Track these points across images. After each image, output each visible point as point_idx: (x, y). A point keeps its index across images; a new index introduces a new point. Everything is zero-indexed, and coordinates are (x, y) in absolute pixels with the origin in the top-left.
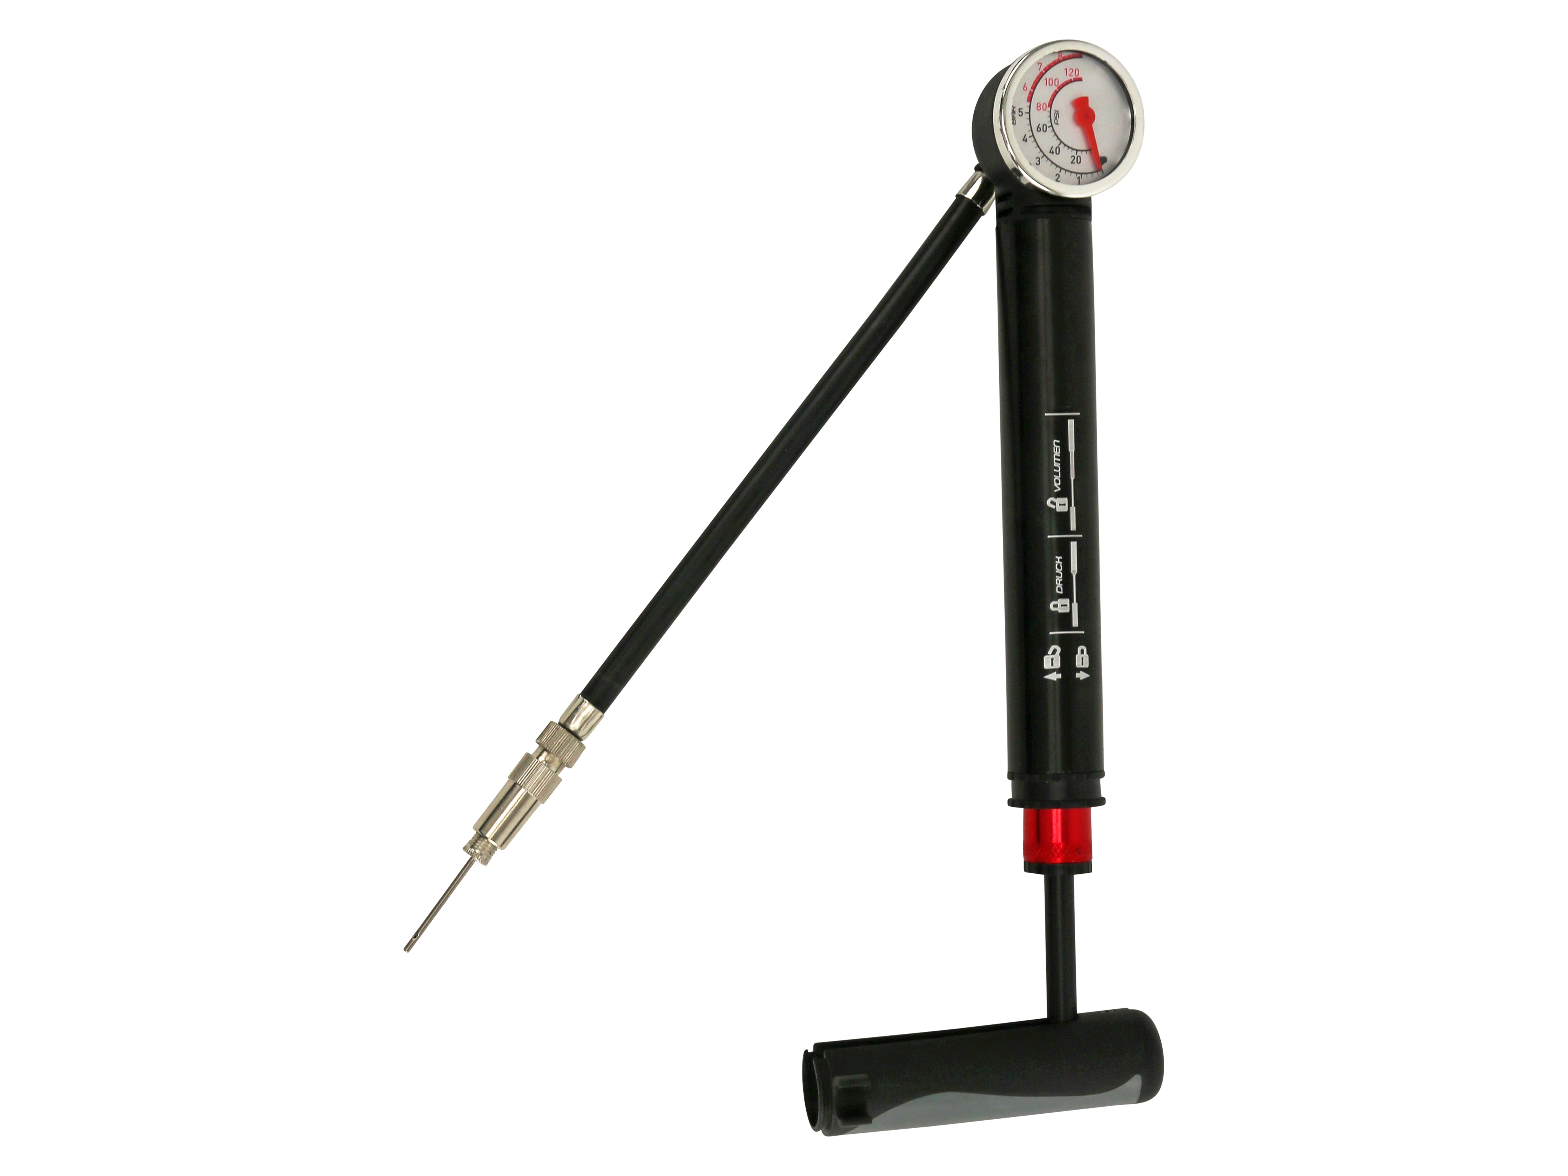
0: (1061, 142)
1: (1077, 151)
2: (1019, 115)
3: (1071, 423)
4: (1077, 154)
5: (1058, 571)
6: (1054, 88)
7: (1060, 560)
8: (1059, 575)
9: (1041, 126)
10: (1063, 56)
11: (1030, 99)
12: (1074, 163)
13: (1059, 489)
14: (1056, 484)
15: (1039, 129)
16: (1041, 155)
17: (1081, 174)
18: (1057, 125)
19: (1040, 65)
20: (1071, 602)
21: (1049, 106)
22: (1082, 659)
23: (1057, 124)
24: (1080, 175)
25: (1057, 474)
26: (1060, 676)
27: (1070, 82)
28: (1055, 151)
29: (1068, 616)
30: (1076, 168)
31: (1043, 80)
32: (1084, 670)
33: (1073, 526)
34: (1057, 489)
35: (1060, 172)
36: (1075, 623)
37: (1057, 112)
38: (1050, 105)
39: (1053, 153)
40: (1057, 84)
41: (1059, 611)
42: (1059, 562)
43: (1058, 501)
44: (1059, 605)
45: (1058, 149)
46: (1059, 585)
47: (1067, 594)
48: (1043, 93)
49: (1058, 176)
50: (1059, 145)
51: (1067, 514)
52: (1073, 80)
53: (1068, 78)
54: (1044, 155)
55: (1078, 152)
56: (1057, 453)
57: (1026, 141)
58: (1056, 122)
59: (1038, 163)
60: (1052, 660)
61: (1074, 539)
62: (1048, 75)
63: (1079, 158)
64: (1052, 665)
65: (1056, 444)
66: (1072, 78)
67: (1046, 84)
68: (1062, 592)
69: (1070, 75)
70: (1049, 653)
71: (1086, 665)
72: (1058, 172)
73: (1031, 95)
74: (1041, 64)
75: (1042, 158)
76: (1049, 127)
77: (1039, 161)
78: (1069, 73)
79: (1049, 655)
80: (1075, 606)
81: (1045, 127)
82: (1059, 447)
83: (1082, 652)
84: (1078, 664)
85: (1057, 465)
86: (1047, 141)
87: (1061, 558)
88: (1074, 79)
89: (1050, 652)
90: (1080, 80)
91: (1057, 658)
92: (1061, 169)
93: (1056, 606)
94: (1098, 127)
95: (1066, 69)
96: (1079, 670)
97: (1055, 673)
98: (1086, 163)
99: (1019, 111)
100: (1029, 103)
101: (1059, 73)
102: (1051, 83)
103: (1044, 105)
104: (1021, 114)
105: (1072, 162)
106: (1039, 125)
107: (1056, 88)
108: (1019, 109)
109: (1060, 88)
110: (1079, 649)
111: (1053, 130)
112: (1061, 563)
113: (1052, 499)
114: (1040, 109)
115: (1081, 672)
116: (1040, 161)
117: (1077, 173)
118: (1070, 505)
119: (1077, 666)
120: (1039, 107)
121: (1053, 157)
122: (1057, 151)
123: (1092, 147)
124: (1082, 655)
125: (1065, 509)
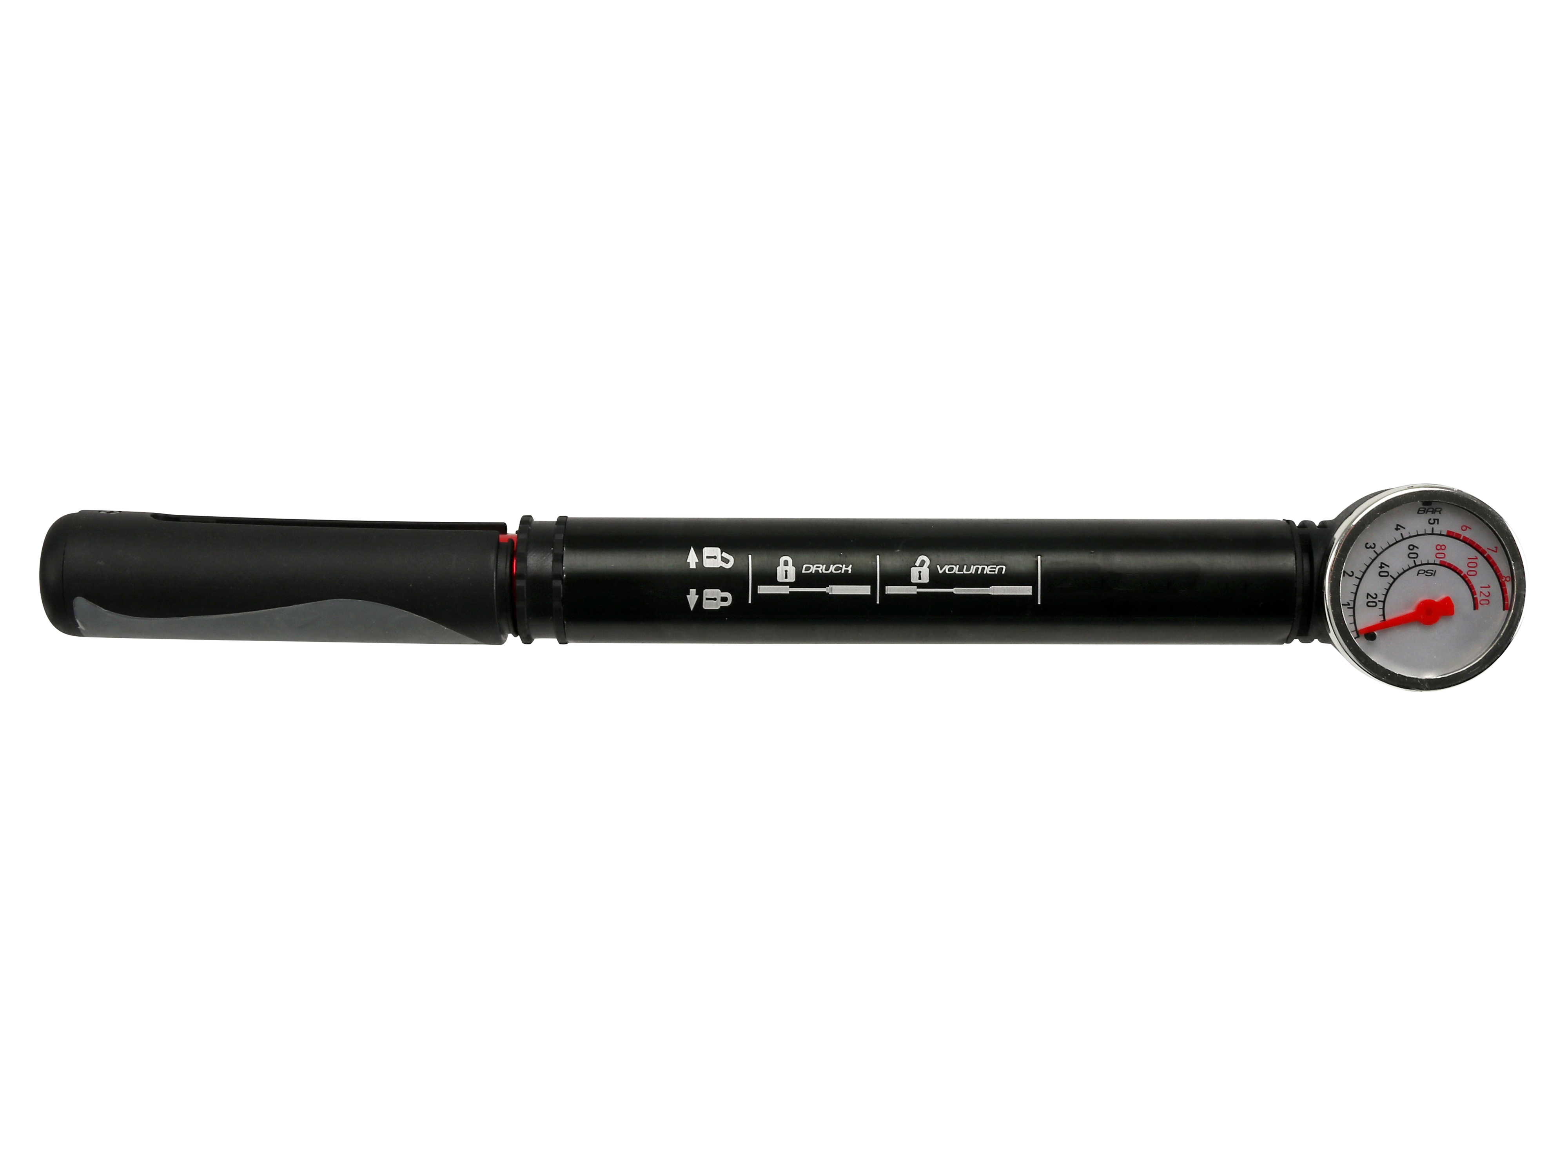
0: (1395, 580)
1: (1384, 602)
2: (1430, 519)
3: (1027, 591)
4: (1379, 601)
5: (832, 568)
6: (1465, 570)
7: (846, 572)
8: (827, 569)
9: (1415, 551)
10: (1506, 582)
11: (1450, 535)
12: (1367, 598)
13: (941, 572)
14: (947, 568)
15: (1411, 547)
16: (1378, 550)
17: (1354, 608)
18: (1417, 573)
19: (1495, 549)
20: (791, 585)
21: (1441, 561)
22: (715, 599)
23: (1419, 573)
24: (1351, 606)
25: (961, 569)
26: (693, 566)
27: (1473, 593)
28: (1383, 570)
29: (772, 580)
30: (1362, 599)
31: (1473, 553)
32: (700, 602)
33: (891, 590)
34: (941, 570)
35: (1356, 577)
36: (763, 589)
37: (1433, 574)
38: (1443, 564)
39: (1381, 567)
40: (1470, 573)
41: (778, 568)
42: (844, 568)
43: (925, 571)
44: (786, 568)
45: (1386, 574)
46: (813, 569)
47: (802, 580)
48: (1458, 554)
49: (1351, 574)
50: (1391, 576)
51: (907, 582)
52: (1475, 596)
53: (1477, 589)
54: (1378, 555)
55: (1382, 603)
56: (988, 570)
57: (1397, 529)
58: (1420, 572)
59: (1368, 546)
60: (715, 557)
61: (873, 590)
62: (1481, 560)
63: (1374, 604)
64: (708, 557)
65: (1001, 570)
66: (1478, 596)
67: (1469, 559)
68: (803, 571)
69: (1481, 592)
70: (724, 553)
71: (707, 605)
72: (1355, 576)
73: (1457, 537)
74: (1496, 552)
75: (1374, 551)
76: (1414, 561)
77: (1371, 547)
78: (1485, 591)
79: (722, 553)
80: (785, 590)
81: (1415, 556)
82: (996, 573)
83: (724, 599)
84: (708, 593)
85: (973, 570)
86: (1397, 559)
87: (850, 572)
88: (1477, 598)
89: (725, 555)
90: (1476, 607)
91: (717, 564)
92: (1361, 579)
93: (786, 563)
94: (1414, 633)
95: (1489, 587)
96: (700, 593)
97: (697, 561)
98: (1367, 618)
99: (1434, 520)
100: (1445, 533)
101: (1484, 578)
102: (1471, 565)
103: (1442, 556)
104: (1432, 521)
105: (1368, 594)
106: (1418, 548)
107: (1465, 572)
108: (1438, 520)
109: (1464, 578)
110: (727, 595)
111: (1410, 568)
112: (843, 572)
113: (928, 562)
114: (1438, 550)
115: (698, 596)
116: (1370, 549)
117: (1354, 602)
118: (920, 586)
119: (705, 591)
120: (1441, 548)
121: (1375, 569)
122: (1383, 574)
123: (1386, 625)
124: (719, 599)
125: (914, 579)
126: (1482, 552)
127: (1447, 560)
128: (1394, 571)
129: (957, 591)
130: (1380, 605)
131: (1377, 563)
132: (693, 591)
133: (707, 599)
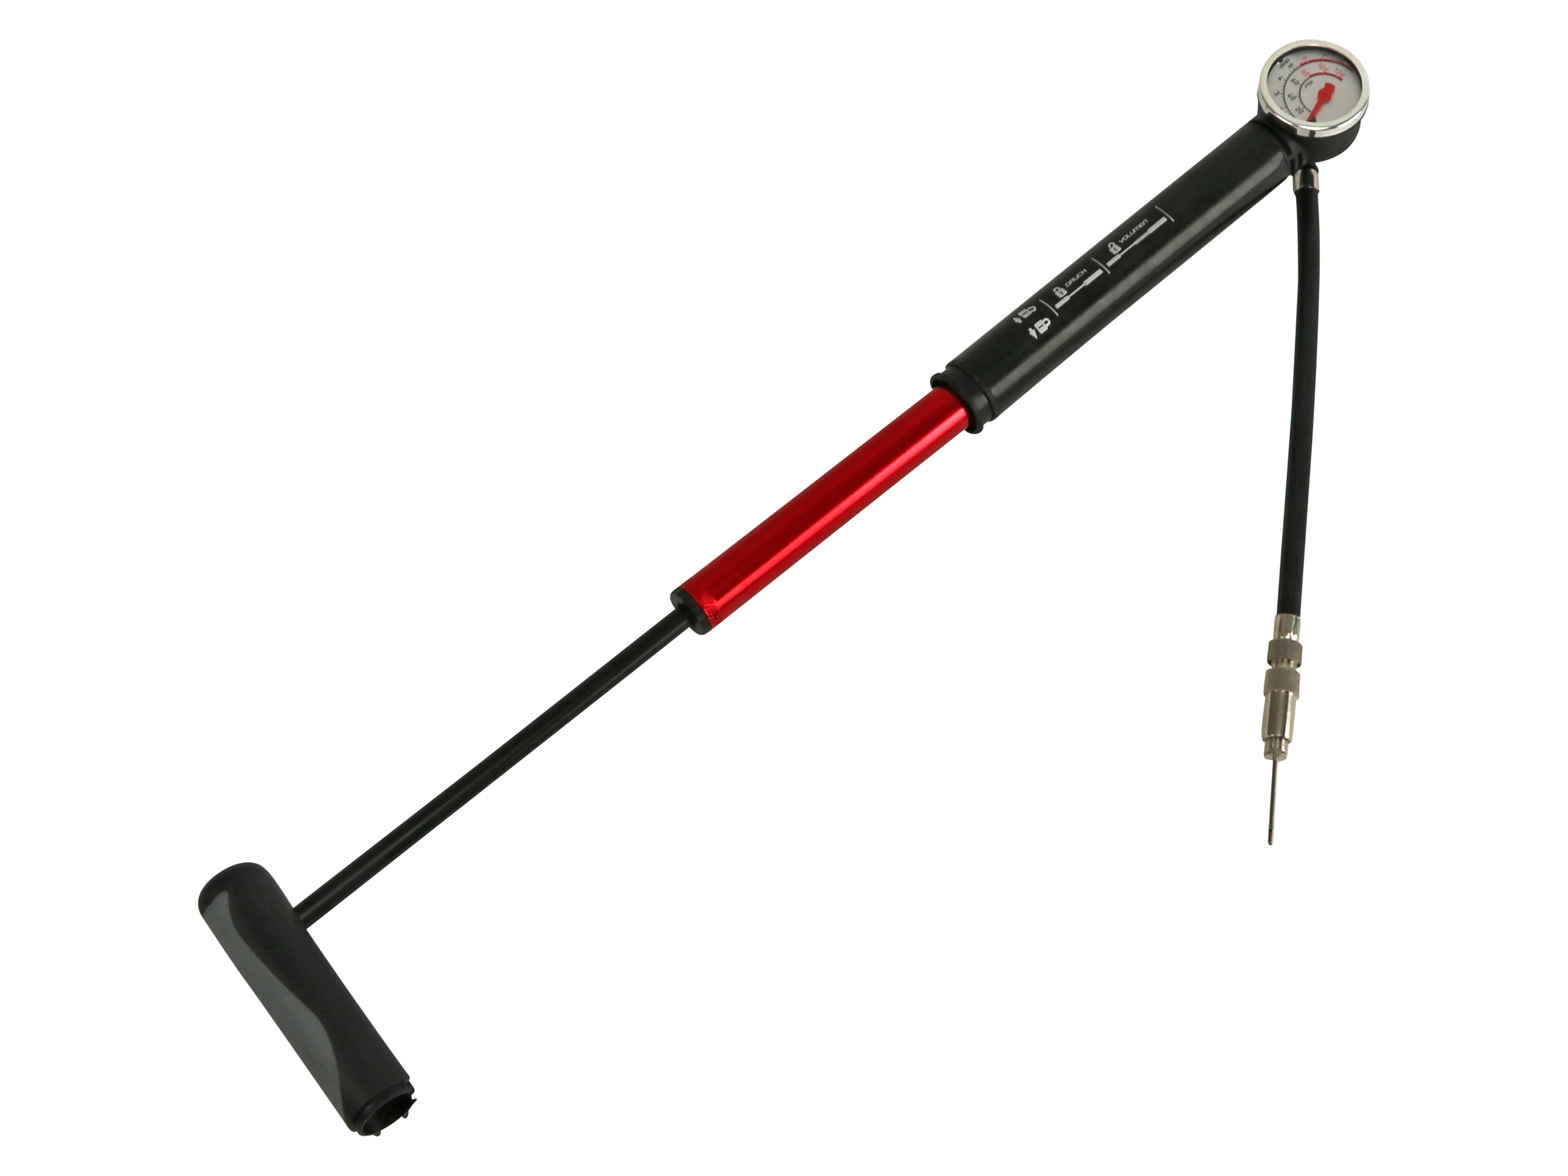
0: (1300, 96)
1: (1304, 107)
2: (1289, 66)
3: (1163, 220)
5: (1078, 276)
7: (1085, 273)
8: (1076, 278)
10: (1339, 62)
11: (1302, 65)
14: (1123, 239)
15: (1293, 81)
16: (1282, 92)
18: (1305, 87)
19: (1323, 55)
20: (1068, 294)
21: (1309, 76)
22: (1042, 325)
25: (1129, 235)
26: (1020, 322)
27: (1334, 76)
29: (1058, 300)
30: (1295, 113)
31: (1318, 63)
32: (1037, 332)
33: (1110, 264)
34: (1122, 241)
36: (1058, 305)
37: (1312, 82)
38: (1311, 76)
39: (1290, 97)
40: (1325, 71)
41: (1056, 294)
42: (1082, 272)
43: (1116, 247)
44: (1059, 291)
46: (1070, 282)
47: (1070, 291)
48: (1313, 68)
50: (1297, 96)
51: (1113, 256)
53: (1332, 73)
54: (1284, 94)
56: (1140, 226)
57: (1281, 79)
58: (1306, 85)
59: (1276, 94)
60: (1026, 312)
61: (1103, 269)
62: (1323, 63)
63: (1302, 111)
64: (1023, 315)
65: (1145, 222)
66: (1337, 75)
67: (1318, 66)
68: (1067, 286)
69: (1337, 73)
70: (1028, 308)
71: (1042, 331)
72: (1283, 108)
73: (1306, 63)
74: (1326, 55)
75: (1281, 94)
76: (1299, 84)
78: (1333, 70)
80: (1067, 298)
81: (1297, 82)
82: (1144, 224)
83: (1046, 322)
84: (1037, 325)
85: (1134, 231)
86: (1291, 89)
87: (1086, 271)
90: (1341, 79)
91: (1029, 313)
92: (1287, 107)
93: (1057, 290)
94: (1327, 107)
95: (1337, 69)
96: (1033, 328)
97: (1020, 319)
100: (1300, 66)
101: (1332, 68)
102: (1322, 68)
103: (1308, 74)
105: (1296, 109)
106: (1295, 79)
107: (1322, 72)
108: (1291, 64)
109: (1325, 74)
110: (1046, 319)
111: (1301, 88)
112: (1083, 274)
113: (1113, 244)
115: (1034, 330)
116: (1278, 94)
118: (1120, 253)
119: (1035, 325)
120: (1304, 72)
121: (1288, 100)
122: (1293, 98)
124: (1044, 324)
125: (1115, 252)
126: (1321, 60)
127: (1311, 73)
128: (1296, 93)
129: (1136, 243)
130: (1305, 109)
131: (1286, 97)
132: (1030, 329)
133: (1040, 328)
